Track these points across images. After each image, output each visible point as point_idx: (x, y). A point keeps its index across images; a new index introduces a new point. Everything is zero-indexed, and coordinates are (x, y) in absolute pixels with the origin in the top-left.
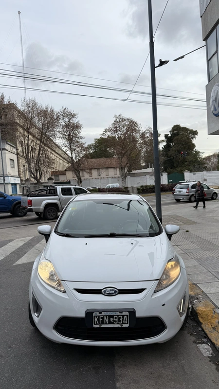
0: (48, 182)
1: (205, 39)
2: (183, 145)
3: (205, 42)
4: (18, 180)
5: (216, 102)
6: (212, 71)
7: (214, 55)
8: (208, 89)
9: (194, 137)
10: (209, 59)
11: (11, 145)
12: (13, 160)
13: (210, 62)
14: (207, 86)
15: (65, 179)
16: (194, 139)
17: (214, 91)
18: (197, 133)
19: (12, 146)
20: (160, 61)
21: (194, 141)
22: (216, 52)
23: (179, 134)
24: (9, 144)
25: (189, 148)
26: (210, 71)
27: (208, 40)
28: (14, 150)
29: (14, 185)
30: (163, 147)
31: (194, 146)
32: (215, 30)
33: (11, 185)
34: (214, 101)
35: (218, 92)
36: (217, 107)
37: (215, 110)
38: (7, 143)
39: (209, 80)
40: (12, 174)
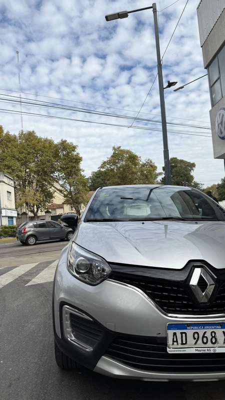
0: (45, 216)
1: (207, 67)
2: (182, 177)
3: (206, 70)
4: (15, 213)
5: (222, 125)
6: (215, 97)
7: (216, 81)
8: (212, 114)
9: (192, 169)
10: (211, 85)
11: (8, 177)
12: (10, 193)
13: (212, 88)
14: (210, 111)
15: (63, 212)
16: (192, 171)
17: (220, 114)
18: (195, 165)
19: (10, 179)
20: (169, 82)
21: (192, 173)
22: (219, 78)
23: (176, 167)
24: (6, 176)
25: (187, 179)
26: (213, 96)
27: (210, 67)
28: (12, 182)
29: (11, 218)
30: (161, 179)
31: (192, 177)
32: (217, 57)
33: (7, 218)
34: (220, 125)
35: (223, 115)
36: (223, 130)
37: (221, 133)
38: (5, 176)
39: (213, 105)
40: (9, 207)
